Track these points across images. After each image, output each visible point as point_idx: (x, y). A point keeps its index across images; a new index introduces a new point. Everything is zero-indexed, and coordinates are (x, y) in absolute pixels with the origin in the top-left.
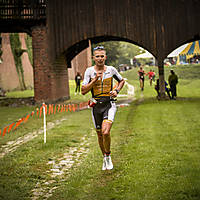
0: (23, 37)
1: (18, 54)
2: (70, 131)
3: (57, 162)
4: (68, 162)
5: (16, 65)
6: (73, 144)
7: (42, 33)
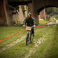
0: (25, 6)
1: (24, 11)
2: (40, 33)
3: (36, 42)
4: (40, 42)
5: (24, 15)
6: (41, 37)
7: (31, 5)
